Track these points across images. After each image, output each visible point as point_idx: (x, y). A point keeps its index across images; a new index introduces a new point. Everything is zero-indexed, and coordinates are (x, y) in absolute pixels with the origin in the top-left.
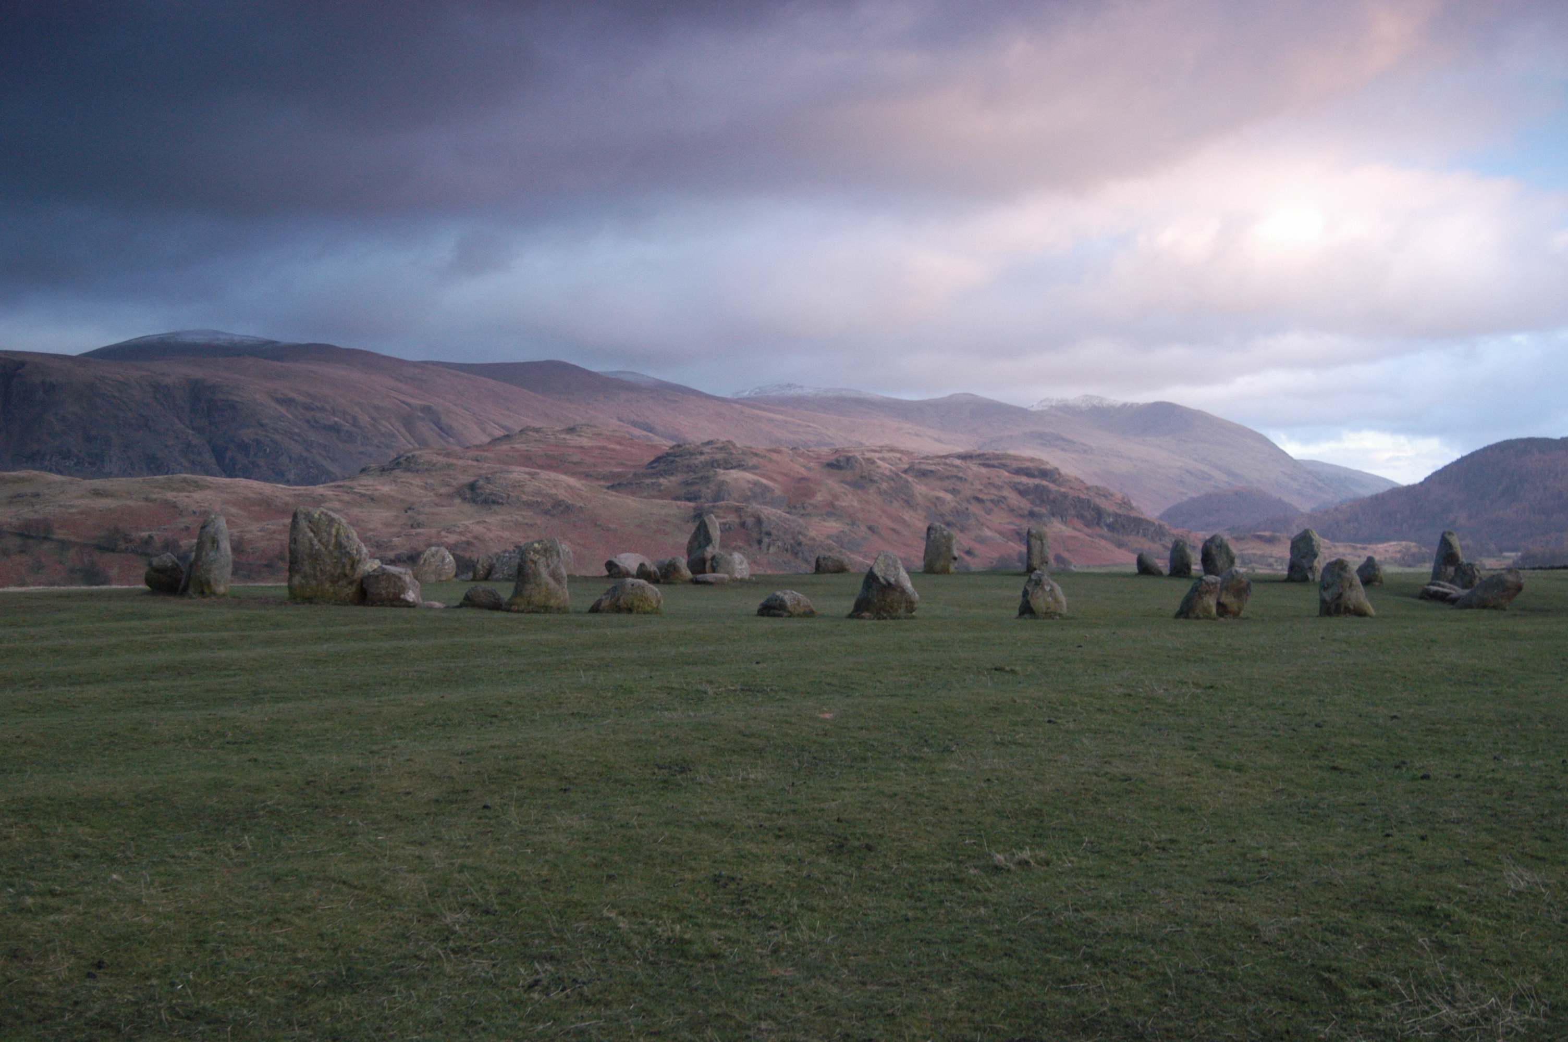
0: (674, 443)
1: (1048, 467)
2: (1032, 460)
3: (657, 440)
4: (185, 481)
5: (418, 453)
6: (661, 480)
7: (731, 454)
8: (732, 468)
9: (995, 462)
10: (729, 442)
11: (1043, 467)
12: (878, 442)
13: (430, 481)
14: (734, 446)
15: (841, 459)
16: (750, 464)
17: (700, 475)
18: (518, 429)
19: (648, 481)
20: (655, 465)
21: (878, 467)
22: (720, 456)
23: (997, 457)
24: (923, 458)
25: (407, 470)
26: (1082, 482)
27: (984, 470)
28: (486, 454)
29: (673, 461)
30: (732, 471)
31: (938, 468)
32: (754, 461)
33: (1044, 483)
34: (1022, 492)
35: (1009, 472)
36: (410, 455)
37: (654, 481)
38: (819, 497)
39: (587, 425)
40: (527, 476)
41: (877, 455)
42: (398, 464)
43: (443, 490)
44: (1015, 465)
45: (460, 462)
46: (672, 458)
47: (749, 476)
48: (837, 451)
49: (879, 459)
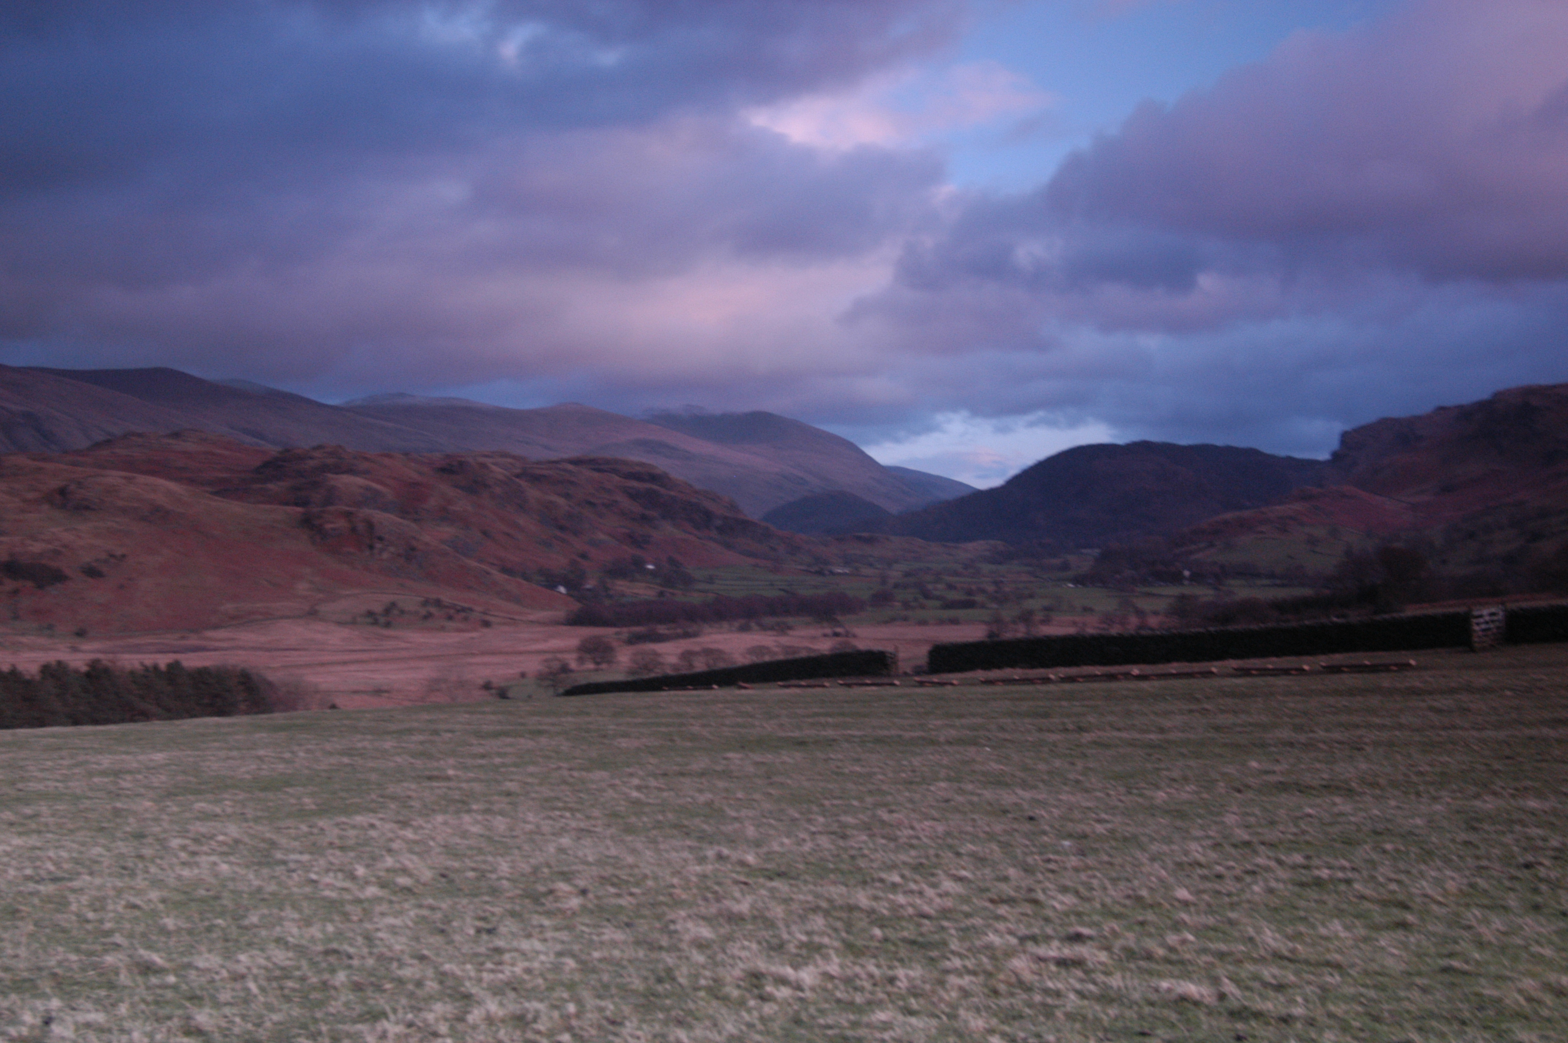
0: (283, 448)
1: (658, 472)
2: (643, 465)
3: (264, 445)
5: (8, 457)
6: (270, 485)
7: (342, 458)
8: (342, 473)
9: (607, 467)
10: (339, 446)
11: (652, 471)
12: (492, 448)
14: (344, 450)
15: (454, 463)
16: (361, 469)
17: (310, 479)
18: (119, 433)
19: (255, 486)
20: (262, 470)
21: (491, 472)
22: (330, 461)
23: (608, 461)
24: (537, 464)
26: (691, 486)
27: (596, 475)
28: (84, 458)
29: (282, 466)
30: (343, 476)
31: (550, 472)
32: (365, 465)
33: (655, 487)
34: (634, 495)
35: (620, 476)
38: (432, 502)
39: (193, 430)
40: (123, 481)
41: (491, 460)
43: (31, 496)
44: (626, 469)
45: (53, 467)
46: (280, 463)
47: (360, 481)
48: (449, 456)
49: (492, 464)
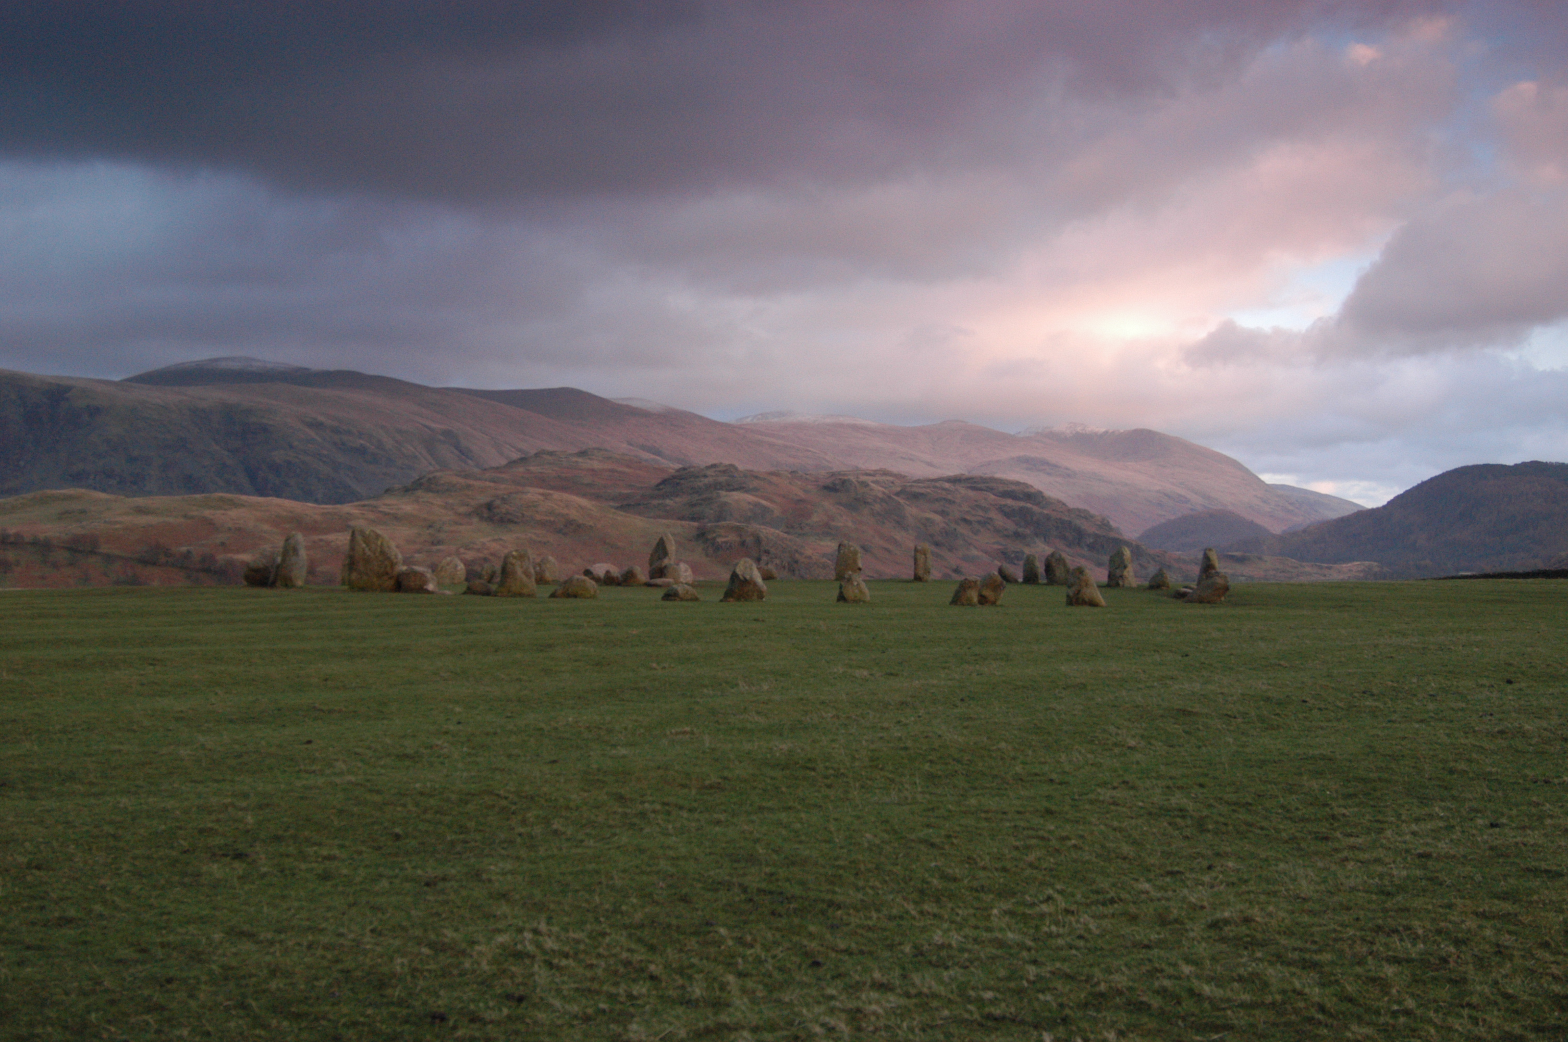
0: (681, 466)
1: (1032, 490)
2: (1018, 483)
3: (664, 463)
4: (221, 499)
5: (438, 474)
6: (668, 501)
7: (733, 477)
8: (734, 490)
9: (982, 486)
10: (732, 466)
11: (1027, 490)
12: (874, 466)
13: (451, 501)
14: (736, 469)
15: (837, 482)
16: (751, 487)
17: (704, 496)
18: (532, 452)
19: (655, 502)
20: (661, 487)
21: (872, 490)
22: (723, 479)
23: (983, 480)
24: (915, 482)
25: (429, 490)
26: (1064, 504)
27: (971, 493)
28: (503, 476)
29: (678, 484)
30: (734, 493)
31: (928, 490)
32: (755, 483)
33: (1029, 505)
34: (1007, 513)
35: (994, 495)
36: (431, 476)
37: (660, 502)
38: (815, 518)
39: (599, 449)
40: (541, 498)
41: (871, 478)
42: (421, 484)
43: (462, 510)
44: (1001, 488)
45: (477, 484)
46: (678, 481)
47: (750, 498)
48: (833, 474)
49: (873, 482)
